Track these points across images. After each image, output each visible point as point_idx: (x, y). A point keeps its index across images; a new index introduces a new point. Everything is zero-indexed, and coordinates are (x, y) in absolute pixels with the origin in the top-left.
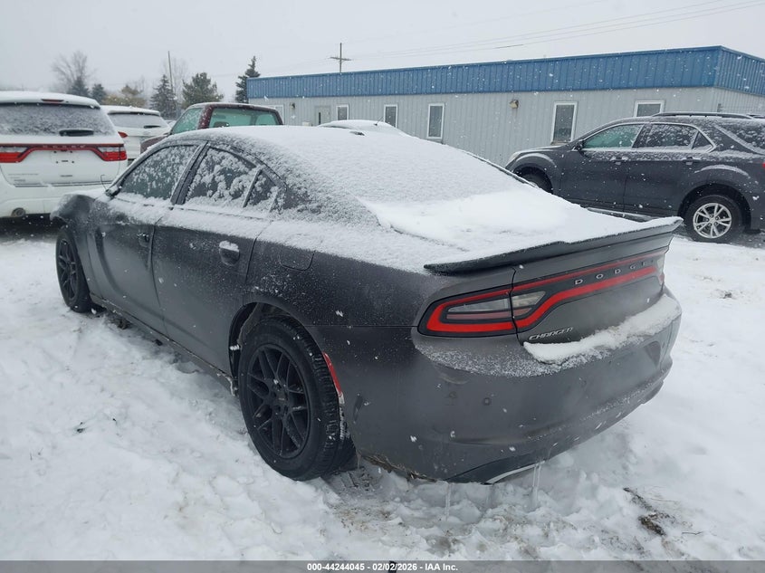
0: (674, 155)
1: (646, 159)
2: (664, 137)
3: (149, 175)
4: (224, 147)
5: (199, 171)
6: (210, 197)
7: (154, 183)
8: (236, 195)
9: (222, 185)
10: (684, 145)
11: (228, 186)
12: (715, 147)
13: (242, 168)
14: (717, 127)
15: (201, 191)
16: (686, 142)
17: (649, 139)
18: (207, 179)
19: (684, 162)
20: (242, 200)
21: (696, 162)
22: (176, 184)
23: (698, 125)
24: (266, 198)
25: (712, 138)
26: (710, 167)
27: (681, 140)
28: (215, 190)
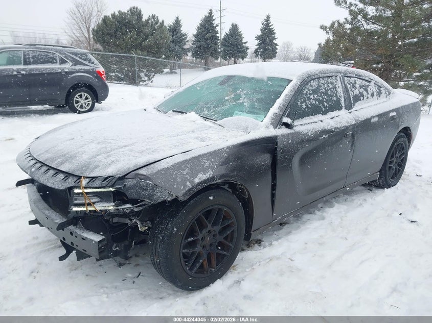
0: (53, 69)
1: (37, 72)
2: (40, 59)
3: (316, 100)
4: (352, 75)
5: (349, 90)
6: (363, 99)
7: (325, 104)
8: (372, 95)
9: (365, 93)
10: (54, 63)
11: (368, 93)
12: (71, 64)
13: (367, 84)
14: (66, 53)
15: (357, 98)
16: (54, 61)
17: (32, 60)
18: (357, 92)
19: (61, 72)
20: (375, 96)
21: (66, 72)
22: (343, 99)
23: (56, 52)
24: (382, 93)
25: (68, 59)
26: (74, 75)
27: (52, 60)
28: (363, 96)
